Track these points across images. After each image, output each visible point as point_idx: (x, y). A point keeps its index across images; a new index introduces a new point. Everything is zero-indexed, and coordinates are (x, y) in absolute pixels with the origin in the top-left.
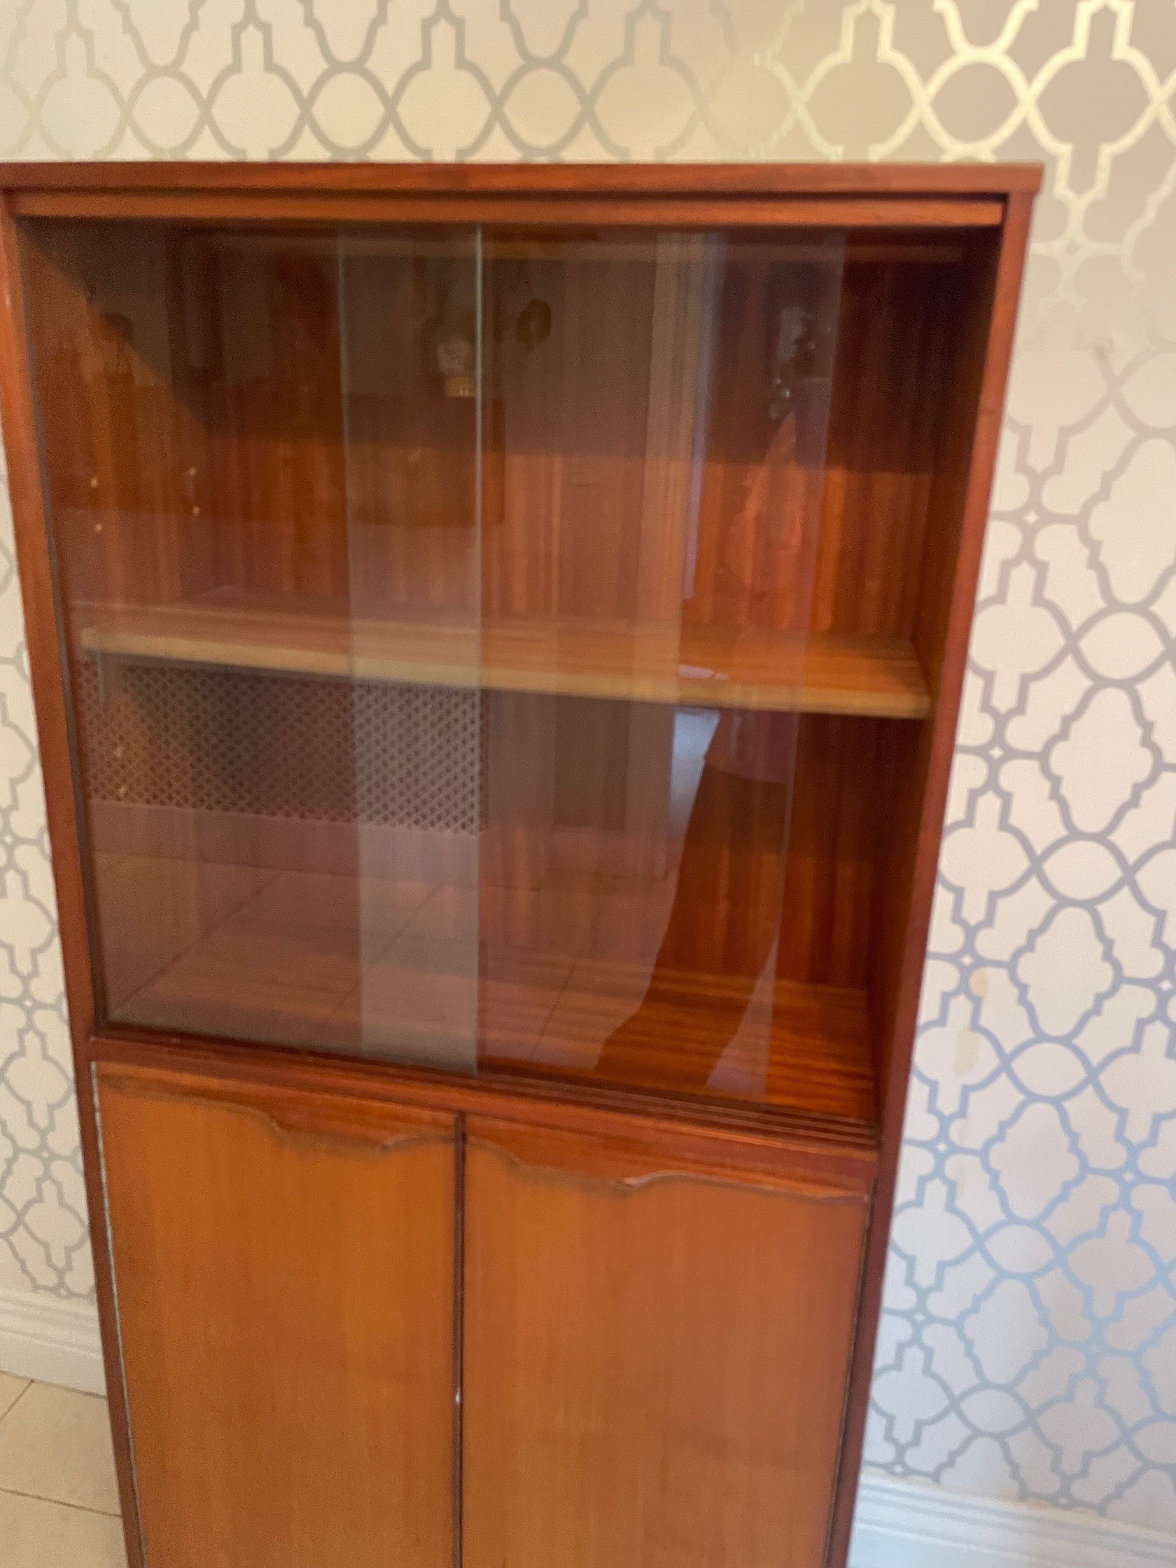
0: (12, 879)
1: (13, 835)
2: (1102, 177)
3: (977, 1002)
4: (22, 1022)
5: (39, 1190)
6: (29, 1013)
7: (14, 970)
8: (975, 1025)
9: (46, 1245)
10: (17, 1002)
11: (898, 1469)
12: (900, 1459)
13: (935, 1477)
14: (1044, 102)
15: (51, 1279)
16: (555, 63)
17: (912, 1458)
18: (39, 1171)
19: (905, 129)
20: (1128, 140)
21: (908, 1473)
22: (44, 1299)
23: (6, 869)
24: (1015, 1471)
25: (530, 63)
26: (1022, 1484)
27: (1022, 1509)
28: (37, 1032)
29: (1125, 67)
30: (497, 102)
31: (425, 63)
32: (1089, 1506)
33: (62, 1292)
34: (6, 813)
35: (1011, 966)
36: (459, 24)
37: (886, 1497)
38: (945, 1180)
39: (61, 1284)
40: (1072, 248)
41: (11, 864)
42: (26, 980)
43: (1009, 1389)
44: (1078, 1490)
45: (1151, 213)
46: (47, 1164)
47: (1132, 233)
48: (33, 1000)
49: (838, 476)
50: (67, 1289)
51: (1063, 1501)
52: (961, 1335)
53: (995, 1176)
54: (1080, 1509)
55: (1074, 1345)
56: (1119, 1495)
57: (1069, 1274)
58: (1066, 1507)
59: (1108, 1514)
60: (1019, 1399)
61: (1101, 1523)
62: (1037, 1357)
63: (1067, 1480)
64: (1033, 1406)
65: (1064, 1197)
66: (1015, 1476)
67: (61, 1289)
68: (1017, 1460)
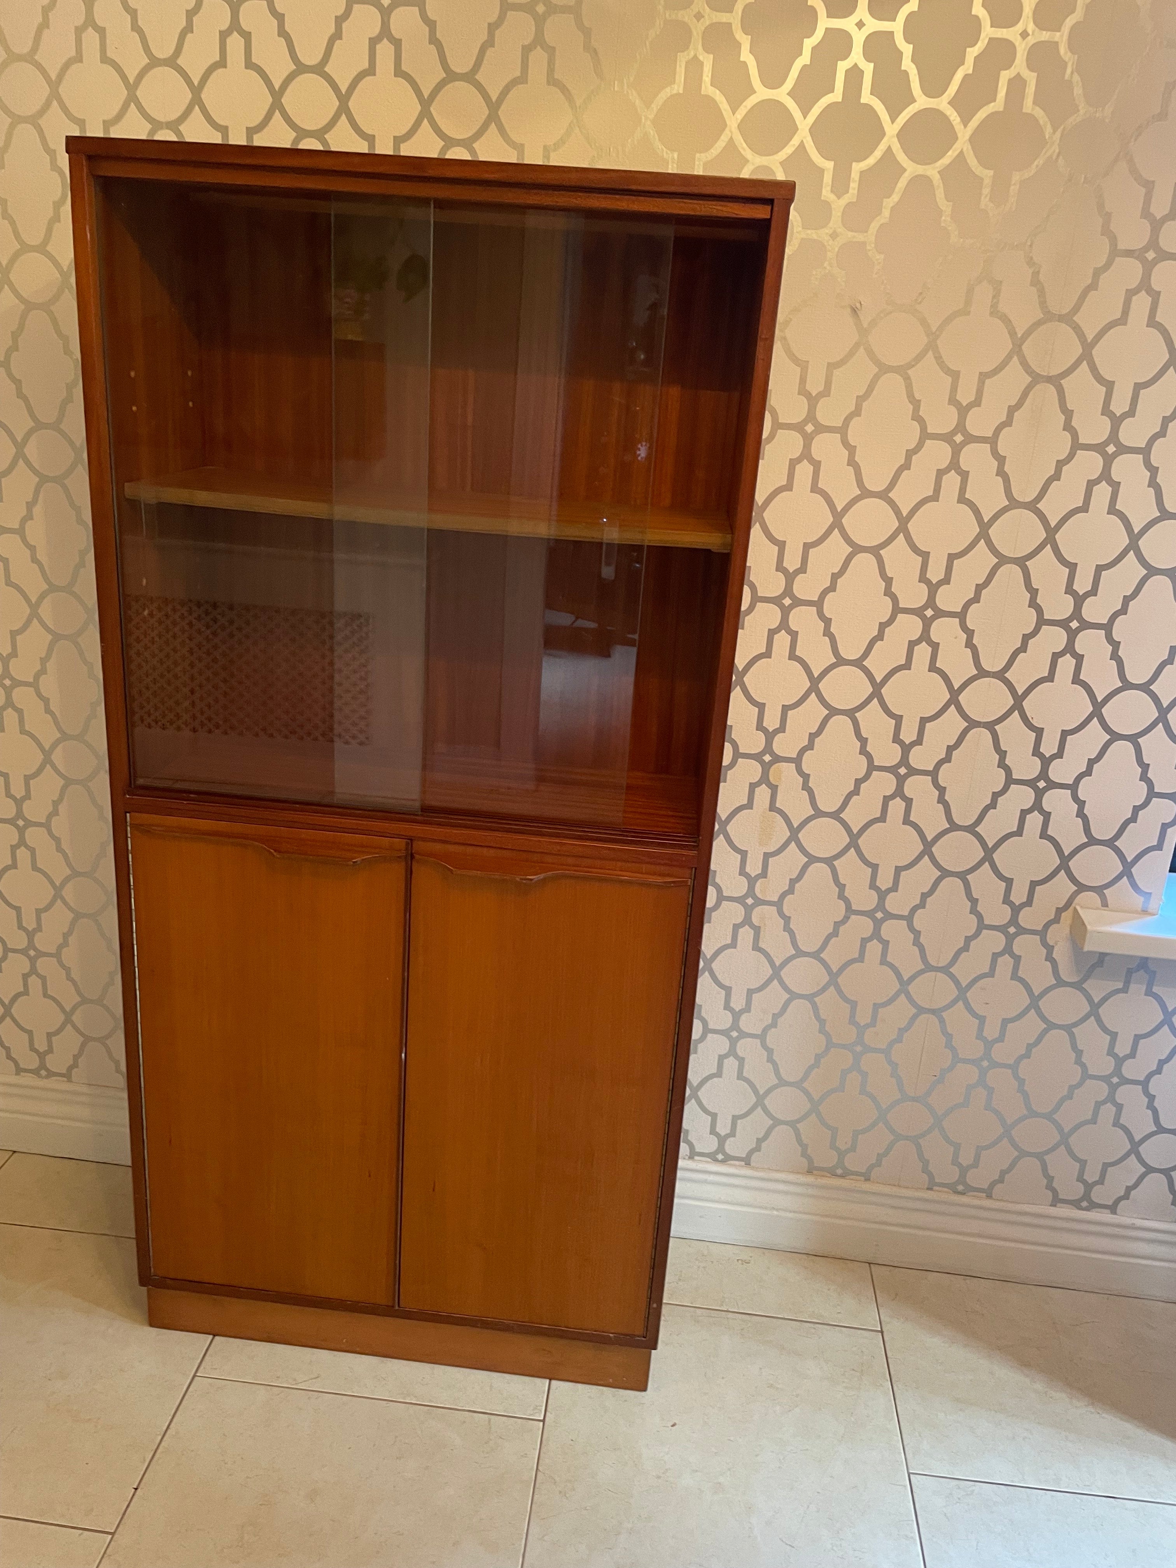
0: (10, 716)
1: (12, 679)
2: (854, 186)
3: (774, 789)
4: (15, 839)
5: (26, 985)
6: (21, 831)
7: (9, 795)
8: (773, 807)
9: (30, 1033)
10: (11, 822)
11: (720, 1157)
12: (721, 1149)
13: (747, 1161)
14: (813, 130)
15: (33, 1062)
16: (470, 77)
17: (730, 1147)
18: (26, 967)
19: (721, 143)
20: (871, 161)
21: (728, 1159)
22: (27, 1079)
23: (4, 708)
24: (804, 1147)
25: (451, 76)
26: (810, 1161)
27: (810, 1179)
28: (27, 847)
29: (869, 108)
30: (426, 103)
31: (371, 71)
32: (857, 1174)
33: (43, 1073)
34: (6, 661)
35: (797, 761)
36: (397, 44)
37: (711, 1178)
38: (752, 926)
39: (43, 1066)
40: (834, 235)
41: (9, 703)
42: (19, 803)
43: (797, 1085)
44: (850, 1162)
45: (886, 213)
46: (33, 961)
47: (874, 226)
48: (25, 819)
49: (675, 392)
50: (47, 1070)
51: (839, 1171)
52: (764, 1045)
53: (787, 919)
54: (852, 1177)
55: (844, 1046)
56: (878, 1163)
57: (840, 992)
58: (842, 1176)
59: (871, 1179)
60: (806, 1092)
61: (867, 1186)
62: (818, 1058)
63: (842, 1154)
64: (816, 1097)
65: (835, 933)
66: (804, 1154)
67: (42, 1070)
68: (805, 1141)
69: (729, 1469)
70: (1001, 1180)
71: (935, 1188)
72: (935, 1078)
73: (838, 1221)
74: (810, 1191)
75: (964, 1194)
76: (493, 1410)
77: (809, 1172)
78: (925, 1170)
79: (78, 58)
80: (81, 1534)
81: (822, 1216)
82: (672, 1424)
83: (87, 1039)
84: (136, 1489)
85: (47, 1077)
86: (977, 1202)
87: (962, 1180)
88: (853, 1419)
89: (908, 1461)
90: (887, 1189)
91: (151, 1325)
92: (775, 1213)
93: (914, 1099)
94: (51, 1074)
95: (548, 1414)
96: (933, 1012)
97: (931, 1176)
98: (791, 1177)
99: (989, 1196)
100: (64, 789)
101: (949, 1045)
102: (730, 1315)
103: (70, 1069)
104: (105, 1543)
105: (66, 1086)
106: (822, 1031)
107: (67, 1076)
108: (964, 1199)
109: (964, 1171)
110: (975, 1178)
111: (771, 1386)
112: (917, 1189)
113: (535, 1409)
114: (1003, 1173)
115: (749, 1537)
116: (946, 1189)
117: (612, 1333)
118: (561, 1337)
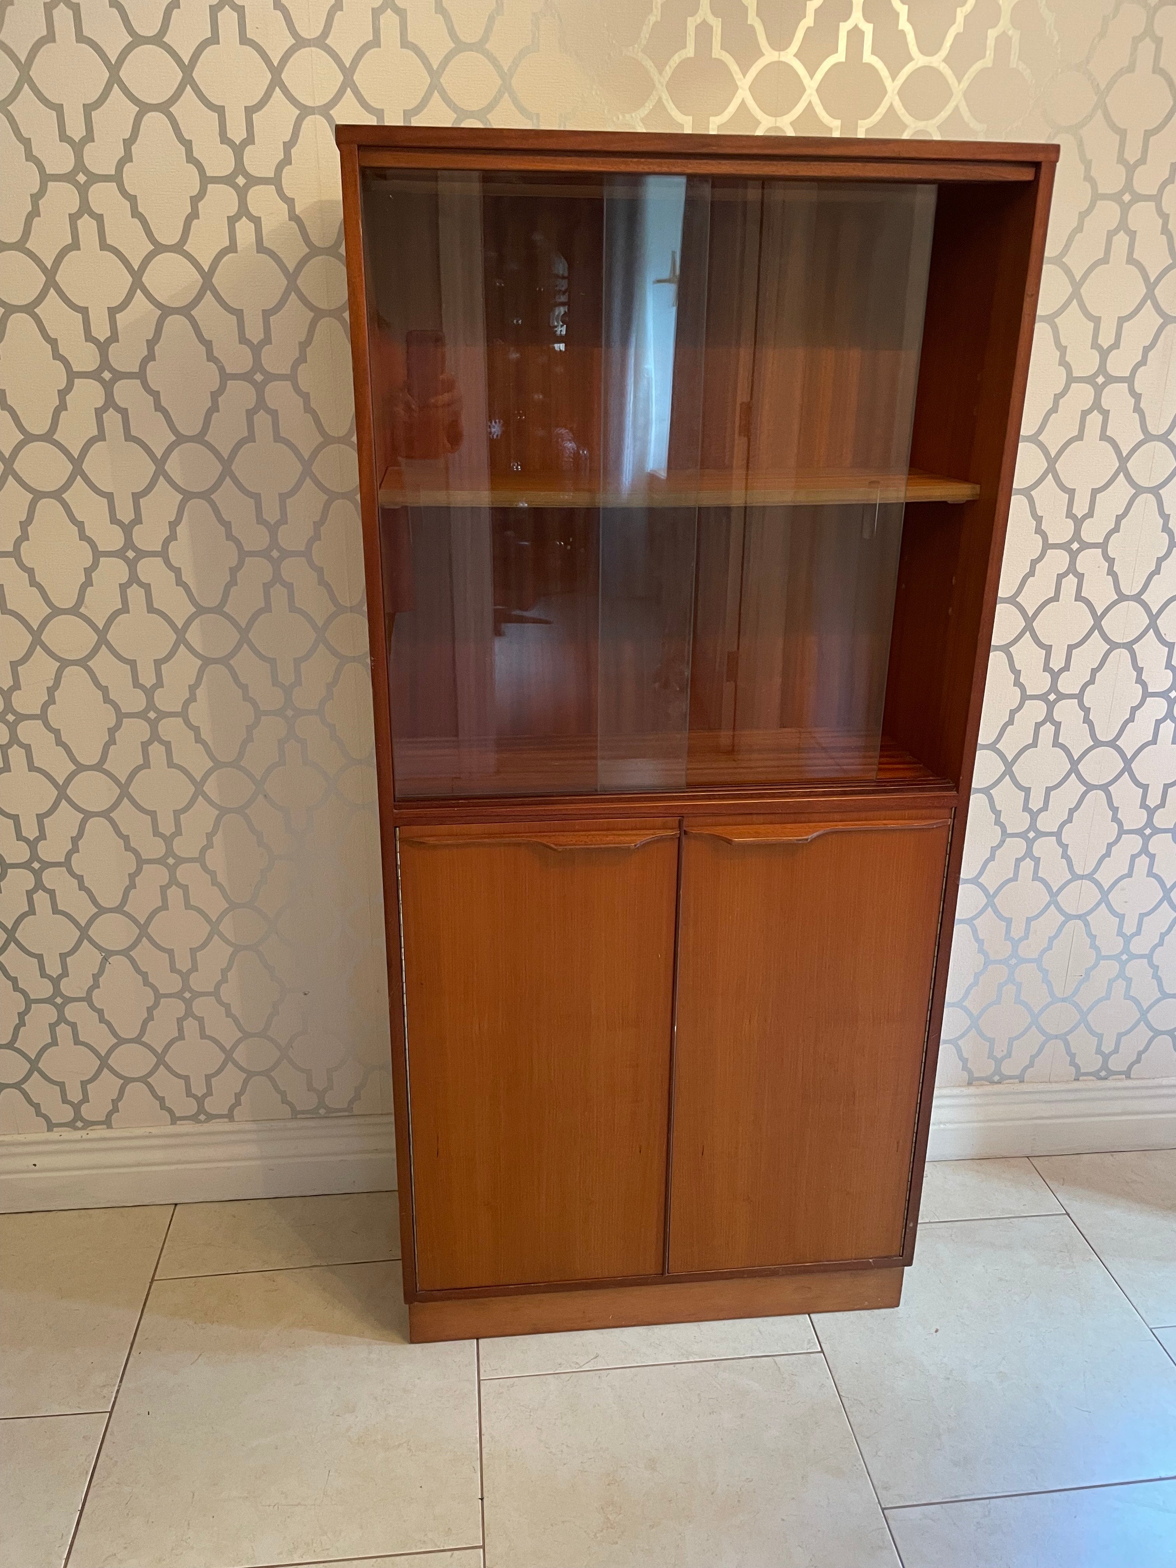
24: (964, 1061)
26: (970, 1072)
27: (972, 1090)
32: (1011, 1077)
51: (996, 1078)
54: (1008, 1081)
55: (1000, 962)
56: (1031, 1065)
57: (996, 911)
58: (999, 1083)
59: (1025, 1081)
60: (966, 1010)
61: (1024, 1087)
62: (977, 976)
63: (999, 1062)
64: (975, 1013)
65: (992, 858)
66: (965, 1068)
67: (202, 1114)
68: (965, 1055)
69: (1003, 1359)
70: (1138, 1061)
71: (1081, 1078)
72: (1081, 977)
73: (994, 1124)
74: (973, 1101)
75: (1106, 1079)
76: (772, 1352)
77: (970, 1084)
78: (1073, 1063)
79: (214, 39)
80: (452, 1554)
81: (984, 1121)
82: (935, 1330)
83: (250, 1075)
84: (482, 1499)
85: (206, 1121)
86: (1119, 1084)
87: (1105, 1066)
88: (1082, 1294)
89: (1145, 1319)
90: (1041, 1087)
91: (412, 1342)
92: (942, 1126)
93: (1064, 1000)
94: (210, 1117)
95: (822, 1344)
96: (1079, 917)
97: (1077, 1068)
98: (956, 1091)
99: (1128, 1077)
100: (218, 819)
101: (1093, 946)
102: (934, 1225)
103: (232, 1109)
104: (480, 1557)
105: (228, 1127)
106: (981, 950)
107: (230, 1116)
108: (1108, 1083)
109: (1106, 1058)
110: (1114, 1064)
111: (1001, 1280)
112: (1067, 1082)
113: (809, 1343)
114: (1140, 1054)
115: (1049, 1412)
116: (1091, 1078)
117: (871, 1259)
118: (825, 1271)
